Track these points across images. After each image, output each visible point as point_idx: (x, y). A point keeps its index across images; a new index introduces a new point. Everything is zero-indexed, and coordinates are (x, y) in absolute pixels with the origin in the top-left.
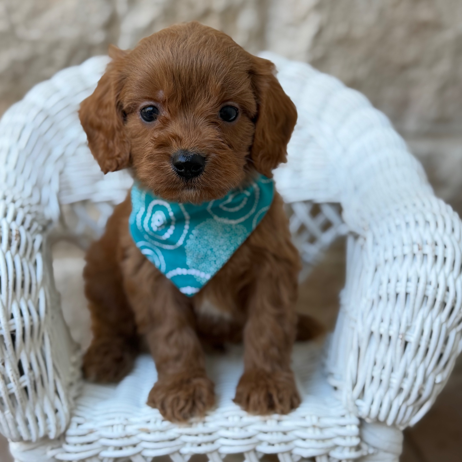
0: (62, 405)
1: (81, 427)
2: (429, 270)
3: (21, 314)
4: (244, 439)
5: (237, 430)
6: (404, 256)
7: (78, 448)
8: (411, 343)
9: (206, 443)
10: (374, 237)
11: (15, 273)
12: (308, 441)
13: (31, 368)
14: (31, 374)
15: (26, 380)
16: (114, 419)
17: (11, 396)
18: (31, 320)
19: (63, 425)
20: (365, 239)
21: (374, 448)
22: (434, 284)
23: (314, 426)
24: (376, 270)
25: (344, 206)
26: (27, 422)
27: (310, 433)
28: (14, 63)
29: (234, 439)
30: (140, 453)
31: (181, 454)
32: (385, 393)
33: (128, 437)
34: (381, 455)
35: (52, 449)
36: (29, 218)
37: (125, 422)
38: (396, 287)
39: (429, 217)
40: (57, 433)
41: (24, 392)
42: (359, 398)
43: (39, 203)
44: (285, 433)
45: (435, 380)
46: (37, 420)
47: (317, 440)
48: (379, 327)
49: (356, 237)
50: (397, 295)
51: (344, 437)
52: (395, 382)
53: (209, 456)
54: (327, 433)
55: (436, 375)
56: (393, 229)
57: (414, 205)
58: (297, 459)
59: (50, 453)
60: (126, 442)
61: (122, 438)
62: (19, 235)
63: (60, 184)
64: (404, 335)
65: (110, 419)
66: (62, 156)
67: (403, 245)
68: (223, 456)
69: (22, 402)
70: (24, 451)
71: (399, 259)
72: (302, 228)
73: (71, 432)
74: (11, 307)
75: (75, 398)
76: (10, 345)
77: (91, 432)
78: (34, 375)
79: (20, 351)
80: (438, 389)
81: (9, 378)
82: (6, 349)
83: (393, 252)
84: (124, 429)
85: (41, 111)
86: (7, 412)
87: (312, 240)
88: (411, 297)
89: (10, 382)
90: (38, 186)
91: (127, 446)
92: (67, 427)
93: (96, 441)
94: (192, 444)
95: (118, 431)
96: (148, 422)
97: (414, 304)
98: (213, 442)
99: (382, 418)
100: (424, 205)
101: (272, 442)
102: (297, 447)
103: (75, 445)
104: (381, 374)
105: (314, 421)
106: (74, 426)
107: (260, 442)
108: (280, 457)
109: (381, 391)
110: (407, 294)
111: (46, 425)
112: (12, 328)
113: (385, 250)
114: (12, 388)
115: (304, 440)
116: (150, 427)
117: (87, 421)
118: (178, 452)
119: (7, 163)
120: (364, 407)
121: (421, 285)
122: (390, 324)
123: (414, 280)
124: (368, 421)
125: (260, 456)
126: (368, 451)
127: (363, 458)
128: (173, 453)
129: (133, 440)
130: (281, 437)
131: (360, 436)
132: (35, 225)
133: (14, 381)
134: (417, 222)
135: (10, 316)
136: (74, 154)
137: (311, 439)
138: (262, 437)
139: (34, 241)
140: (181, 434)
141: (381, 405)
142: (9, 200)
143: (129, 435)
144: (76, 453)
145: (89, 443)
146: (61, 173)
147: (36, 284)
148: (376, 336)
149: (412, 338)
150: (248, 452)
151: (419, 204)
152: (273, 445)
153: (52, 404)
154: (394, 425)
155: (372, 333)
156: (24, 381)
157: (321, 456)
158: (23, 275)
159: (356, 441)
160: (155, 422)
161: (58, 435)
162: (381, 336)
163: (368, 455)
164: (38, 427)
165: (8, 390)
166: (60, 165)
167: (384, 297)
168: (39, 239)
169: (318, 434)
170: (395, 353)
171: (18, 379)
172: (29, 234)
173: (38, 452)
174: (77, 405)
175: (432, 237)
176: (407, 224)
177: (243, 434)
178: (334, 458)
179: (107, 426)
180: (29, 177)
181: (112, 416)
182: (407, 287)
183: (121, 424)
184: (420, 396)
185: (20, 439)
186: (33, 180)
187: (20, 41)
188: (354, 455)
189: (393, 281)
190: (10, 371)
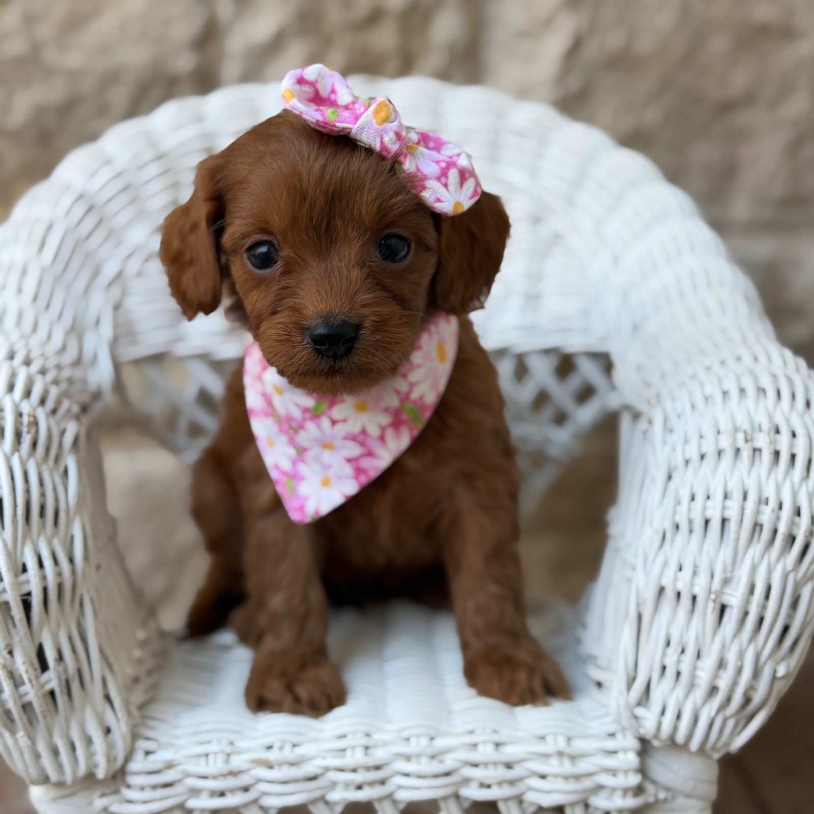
0: (118, 720)
1: (151, 757)
2: (763, 479)
3: (41, 565)
4: (436, 776)
5: (424, 760)
6: (720, 453)
7: (148, 794)
8: (732, 607)
9: (371, 784)
10: (666, 419)
11: (28, 491)
12: (550, 779)
13: (60, 658)
14: (61, 668)
15: (51, 679)
16: (209, 742)
17: (26, 707)
18: (59, 574)
19: (120, 755)
20: (650, 422)
21: (667, 789)
22: (773, 503)
23: (560, 754)
24: (670, 477)
25: (616, 358)
26: (55, 752)
27: (553, 766)
28: (40, 111)
29: (419, 777)
30: (255, 801)
31: (327, 803)
32: (687, 695)
33: (234, 774)
34: (681, 801)
35: (103, 795)
36: (54, 392)
37: (228, 749)
38: (705, 508)
39: (766, 382)
40: (108, 769)
41: (49, 698)
42: (639, 704)
43: (78, 362)
44: (509, 766)
45: (775, 672)
46: (73, 748)
47: (566, 778)
48: (676, 580)
49: (636, 416)
50: (707, 522)
51: (614, 772)
52: (704, 676)
53: (377, 806)
54: (584, 766)
55: (778, 663)
56: (700, 404)
57: (739, 359)
58: (532, 809)
59: (100, 803)
60: (231, 782)
61: (224, 776)
62: (35, 423)
63: (116, 326)
64: (720, 593)
65: (202, 743)
66: (119, 276)
67: (719, 432)
68: (402, 806)
69: (45, 717)
70: (54, 800)
71: (711, 459)
72: (542, 399)
73: (134, 766)
74: (22, 552)
75: (142, 706)
76: (21, 619)
77: (170, 766)
78: (66, 670)
79: (41, 630)
80: (781, 688)
81: (21, 676)
82: (15, 625)
83: (700, 446)
84: (227, 761)
85: (80, 197)
86: (21, 734)
87: (561, 419)
88: (732, 526)
89: (23, 683)
90: (76, 330)
91: (232, 791)
92: (128, 759)
93: (179, 781)
94: (347, 785)
95: (216, 765)
96: (270, 747)
97: (737, 539)
98: (383, 782)
99: (680, 738)
100: (756, 359)
101: (487, 782)
102: (530, 789)
103: (142, 788)
104: (679, 662)
105: (561, 744)
106: (139, 756)
107: (467, 781)
108: (502, 806)
109: (680, 691)
110: (724, 521)
111: (90, 755)
112: (25, 590)
113: (686, 441)
114: (27, 694)
115: (543, 777)
116: (272, 756)
117: (161, 746)
118: (323, 799)
119: (20, 291)
120: (649, 720)
121: (750, 505)
122: (695, 574)
123: (737, 497)
124: (656, 743)
125: (466, 805)
126: (656, 796)
127: (647, 807)
128: (314, 801)
129: (244, 780)
130: (502, 773)
131: (642, 770)
132: (66, 404)
133: (30, 681)
134: (742, 391)
135: (20, 568)
136: (139, 274)
137: (556, 776)
138: (469, 772)
139: (63, 433)
140: (327, 769)
141: (679, 717)
142: (18, 359)
143: (235, 770)
144: (145, 802)
145: (167, 785)
146: (117, 307)
147: (68, 510)
148: (669, 594)
149: (734, 598)
150: (445, 798)
151: (747, 359)
152: (489, 786)
153: (101, 720)
154: (702, 749)
155: (662, 590)
156: (49, 681)
157: (573, 804)
158: (43, 495)
159: (634, 780)
160: (281, 748)
161: (111, 772)
162: (679, 595)
163: (657, 801)
164: (75, 760)
165: (21, 697)
166: (115, 292)
167: (684, 526)
168: (72, 429)
169: (567, 767)
170: (704, 626)
171: (37, 678)
172: (52, 422)
173: (79, 800)
174: (145, 717)
175: (770, 417)
176: (725, 394)
177: (436, 767)
178: (597, 809)
179: (199, 756)
180: (60, 316)
181: (206, 737)
182: (724, 508)
183: (222, 752)
184: (747, 700)
185: (45, 780)
186: (67, 321)
187: (49, 72)
188: (631, 802)
189: (700, 498)
190: (22, 664)
